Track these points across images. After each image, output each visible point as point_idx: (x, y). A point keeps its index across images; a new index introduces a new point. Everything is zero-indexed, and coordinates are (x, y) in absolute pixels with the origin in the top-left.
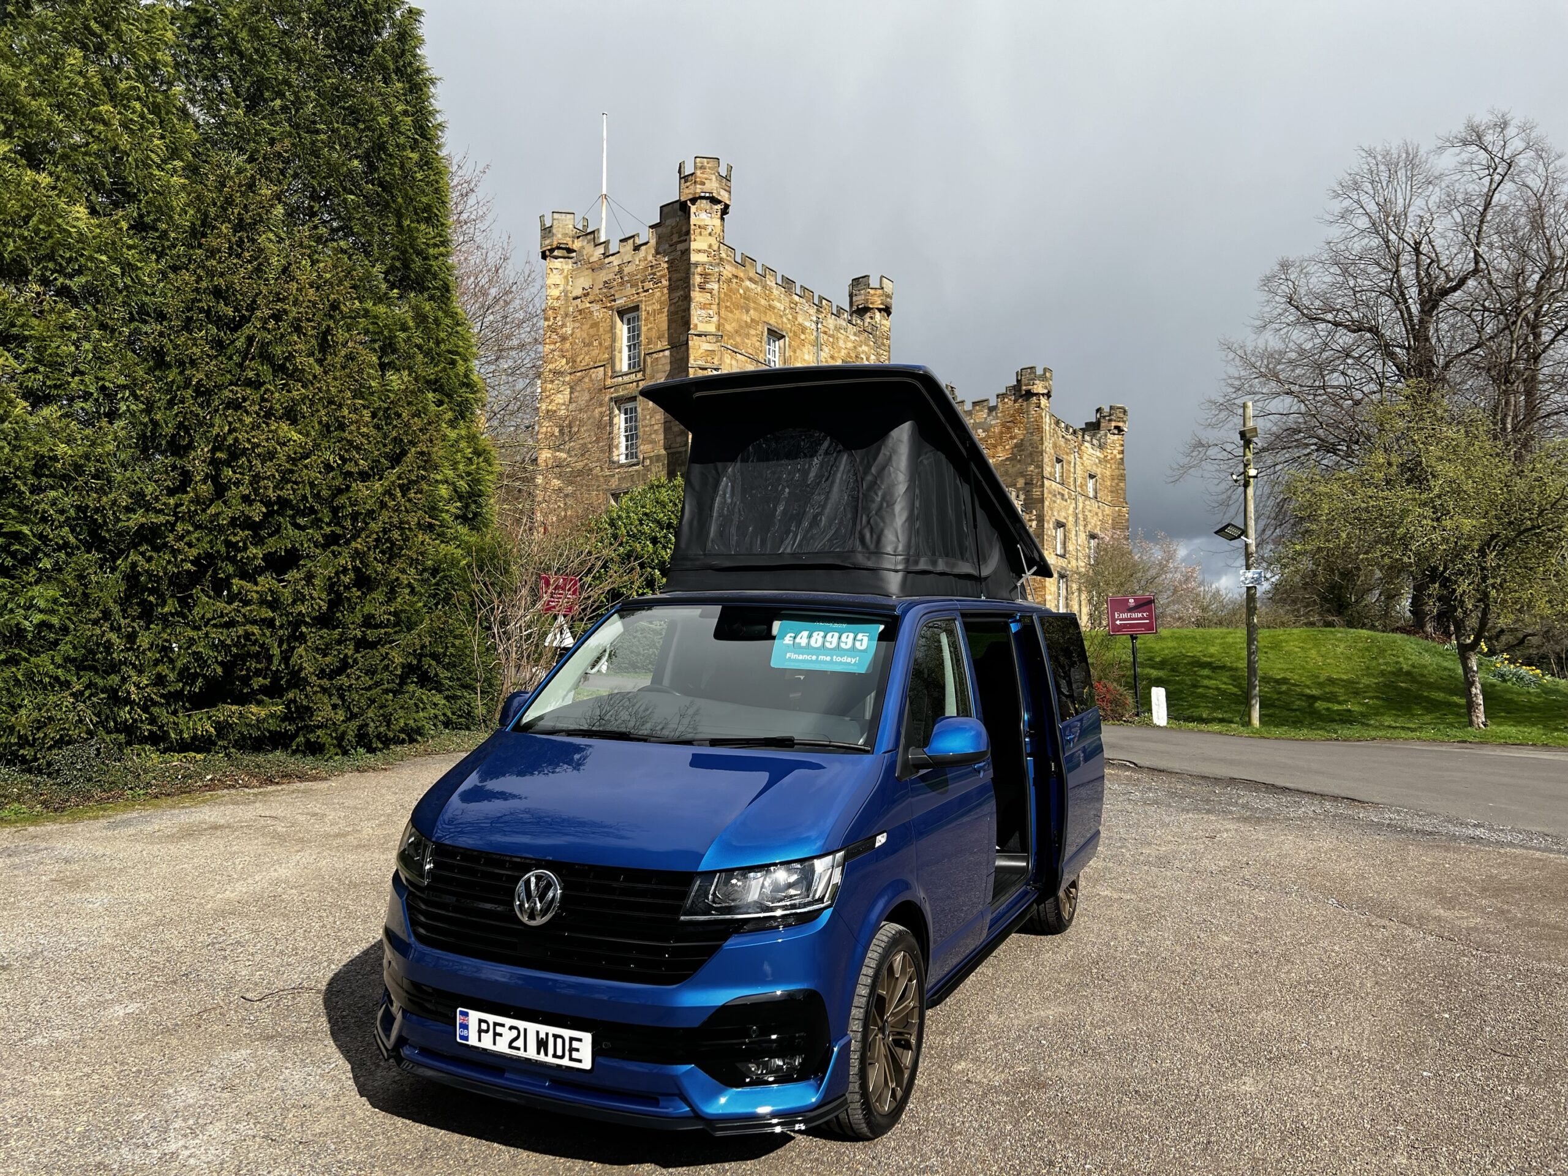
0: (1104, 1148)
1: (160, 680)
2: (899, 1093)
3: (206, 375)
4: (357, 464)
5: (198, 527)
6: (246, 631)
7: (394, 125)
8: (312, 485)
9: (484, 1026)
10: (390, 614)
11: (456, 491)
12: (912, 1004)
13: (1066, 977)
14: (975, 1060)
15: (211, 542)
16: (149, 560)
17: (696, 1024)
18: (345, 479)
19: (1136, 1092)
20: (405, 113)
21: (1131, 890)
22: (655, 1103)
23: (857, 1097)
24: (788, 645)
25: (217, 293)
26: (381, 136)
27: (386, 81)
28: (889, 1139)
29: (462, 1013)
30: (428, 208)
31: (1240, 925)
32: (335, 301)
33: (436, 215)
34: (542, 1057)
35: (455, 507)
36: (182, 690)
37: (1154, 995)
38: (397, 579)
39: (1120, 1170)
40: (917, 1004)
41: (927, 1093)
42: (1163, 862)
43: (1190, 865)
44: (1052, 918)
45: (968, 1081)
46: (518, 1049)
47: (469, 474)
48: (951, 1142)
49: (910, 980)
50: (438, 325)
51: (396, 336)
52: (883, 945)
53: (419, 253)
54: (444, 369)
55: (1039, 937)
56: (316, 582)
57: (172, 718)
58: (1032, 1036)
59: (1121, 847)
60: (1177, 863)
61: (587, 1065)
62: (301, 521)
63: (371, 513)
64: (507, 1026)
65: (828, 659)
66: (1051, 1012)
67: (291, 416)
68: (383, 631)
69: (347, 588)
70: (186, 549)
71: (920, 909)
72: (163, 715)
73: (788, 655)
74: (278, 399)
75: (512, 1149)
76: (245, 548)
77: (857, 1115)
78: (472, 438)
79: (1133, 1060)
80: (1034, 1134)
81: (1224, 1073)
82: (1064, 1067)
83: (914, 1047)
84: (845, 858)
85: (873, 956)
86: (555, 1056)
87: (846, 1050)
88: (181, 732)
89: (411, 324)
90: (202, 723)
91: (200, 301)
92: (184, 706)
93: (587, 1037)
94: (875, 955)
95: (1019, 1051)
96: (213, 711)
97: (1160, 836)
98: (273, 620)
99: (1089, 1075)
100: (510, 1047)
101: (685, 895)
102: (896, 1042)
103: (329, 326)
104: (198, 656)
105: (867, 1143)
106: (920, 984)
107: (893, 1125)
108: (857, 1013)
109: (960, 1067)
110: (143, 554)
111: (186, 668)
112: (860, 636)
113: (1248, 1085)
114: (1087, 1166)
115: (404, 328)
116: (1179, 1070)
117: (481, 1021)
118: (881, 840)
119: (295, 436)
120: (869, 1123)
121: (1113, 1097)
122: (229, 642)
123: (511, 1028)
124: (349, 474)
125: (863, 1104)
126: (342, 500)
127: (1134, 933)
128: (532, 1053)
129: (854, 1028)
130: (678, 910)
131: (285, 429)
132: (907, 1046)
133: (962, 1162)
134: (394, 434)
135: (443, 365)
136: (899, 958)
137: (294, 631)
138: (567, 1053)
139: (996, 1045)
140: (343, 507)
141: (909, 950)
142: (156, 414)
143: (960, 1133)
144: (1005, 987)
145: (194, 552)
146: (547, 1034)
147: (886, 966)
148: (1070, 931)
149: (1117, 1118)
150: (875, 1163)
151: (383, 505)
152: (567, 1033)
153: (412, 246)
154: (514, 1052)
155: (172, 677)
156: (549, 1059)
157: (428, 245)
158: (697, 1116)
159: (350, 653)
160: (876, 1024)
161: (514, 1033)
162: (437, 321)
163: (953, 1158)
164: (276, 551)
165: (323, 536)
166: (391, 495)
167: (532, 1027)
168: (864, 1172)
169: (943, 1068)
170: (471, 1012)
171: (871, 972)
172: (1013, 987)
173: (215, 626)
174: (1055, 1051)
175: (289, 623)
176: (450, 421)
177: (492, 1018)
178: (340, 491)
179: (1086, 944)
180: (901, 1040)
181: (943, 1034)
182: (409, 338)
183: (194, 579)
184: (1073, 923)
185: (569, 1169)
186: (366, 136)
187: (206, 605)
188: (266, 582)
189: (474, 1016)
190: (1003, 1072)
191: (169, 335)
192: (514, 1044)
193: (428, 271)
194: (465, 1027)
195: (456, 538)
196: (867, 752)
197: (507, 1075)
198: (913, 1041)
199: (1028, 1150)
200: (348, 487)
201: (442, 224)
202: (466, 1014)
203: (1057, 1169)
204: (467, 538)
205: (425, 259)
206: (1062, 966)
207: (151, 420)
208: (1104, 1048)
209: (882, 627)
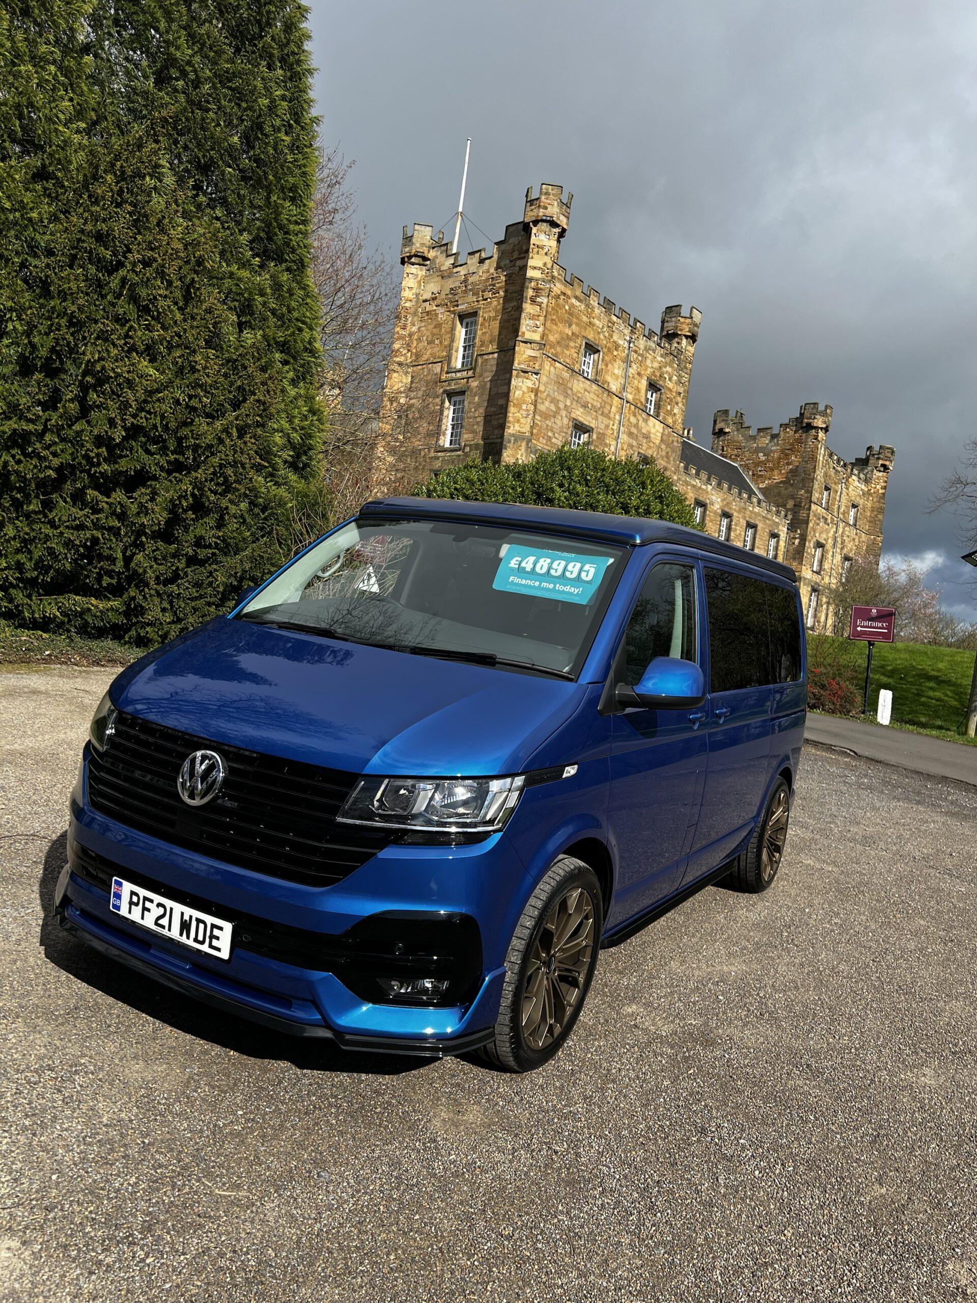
0: (764, 1123)
1: (19, 567)
2: (558, 1029)
3: (79, 309)
4: (201, 402)
5: (63, 440)
6: (93, 536)
7: (272, 108)
8: (163, 417)
9: (135, 899)
10: (218, 538)
11: (289, 441)
12: (584, 943)
13: (756, 936)
14: (648, 1005)
15: (72, 454)
16: (19, 462)
17: (338, 932)
18: (190, 413)
19: (808, 1066)
20: (283, 98)
21: (834, 863)
22: (288, 1004)
23: (507, 1030)
24: (512, 569)
25: (100, 237)
26: (260, 115)
27: (270, 67)
28: (538, 1076)
29: (117, 882)
30: (294, 188)
31: (938, 911)
32: (201, 257)
33: (300, 196)
34: (184, 939)
35: (288, 454)
36: (37, 577)
37: (841, 967)
38: (227, 508)
39: (777, 1151)
40: (591, 943)
41: (590, 1033)
42: (868, 841)
43: (894, 848)
44: (751, 876)
45: (636, 1026)
46: (163, 927)
47: (302, 428)
48: (602, 1089)
49: (586, 918)
50: (291, 295)
51: (254, 300)
52: (558, 878)
53: (281, 227)
54: (293, 334)
55: (736, 894)
56: (159, 499)
57: (26, 600)
58: (710, 990)
59: (830, 823)
60: (882, 844)
61: (225, 954)
62: (153, 448)
63: (210, 446)
64: (155, 903)
65: (551, 586)
66: (735, 968)
67: (151, 353)
68: (210, 551)
69: (185, 511)
70: (51, 457)
71: (606, 847)
72: (19, 596)
73: (511, 579)
74: (140, 336)
75: (157, 1022)
76: (99, 464)
77: (505, 1048)
78: (309, 399)
79: (809, 1032)
80: (691, 1095)
81: (904, 1060)
82: (737, 1026)
83: (581, 986)
84: (527, 783)
85: (544, 889)
86: (196, 940)
87: (498, 981)
88: (33, 612)
89: (268, 291)
90: (50, 607)
91: (84, 241)
92: (38, 592)
93: (228, 927)
94: (548, 888)
95: (694, 1003)
96: (60, 598)
97: (869, 818)
98: (119, 529)
99: (762, 1039)
100: (156, 924)
101: (343, 797)
102: (562, 978)
103: (193, 279)
104: (51, 551)
105: (514, 1076)
106: (597, 926)
107: (546, 1061)
108: (517, 944)
109: (630, 1010)
110: (13, 456)
111: (41, 560)
112: (587, 567)
113: (928, 1078)
114: (742, 1141)
115: (262, 294)
116: (856, 1049)
117: (133, 893)
118: (570, 771)
119: (151, 371)
120: (516, 1057)
121: (783, 1068)
122: (77, 542)
123: (159, 905)
124: (194, 409)
125: (512, 1037)
126: (185, 431)
127: (831, 903)
128: (175, 933)
129: (513, 959)
130: (335, 811)
131: (144, 364)
132: (574, 983)
133: (609, 1113)
134: (239, 383)
135: (292, 330)
136: (576, 894)
137: (136, 540)
138: (207, 940)
139: (672, 993)
140: (186, 438)
141: (588, 887)
142: (34, 337)
143: (614, 1081)
144: (693, 936)
145: (56, 462)
146: (191, 917)
147: (557, 901)
148: (768, 893)
149: (783, 1092)
150: (516, 1099)
151: (221, 441)
152: (210, 919)
153: (276, 219)
154: (159, 930)
155: (29, 565)
156: (191, 943)
157: (290, 221)
158: (327, 1024)
159: (181, 566)
160: (538, 957)
161: (161, 910)
162: (291, 292)
163: (599, 1107)
164: (127, 471)
165: (169, 462)
166: (228, 433)
167: (178, 908)
168: (503, 1107)
169: (613, 1008)
170: (125, 883)
171: (539, 904)
172: (701, 938)
173: (67, 527)
174: (731, 1009)
175: (133, 532)
176: (293, 380)
177: (142, 892)
178: (185, 424)
179: (781, 907)
180: (568, 977)
181: (621, 973)
182: (265, 303)
183: (57, 484)
184: (773, 885)
185: (206, 1052)
186: (247, 115)
187: (64, 510)
188: (118, 495)
189: (127, 887)
190: (672, 1022)
191: (54, 268)
192: (160, 922)
193: (287, 244)
194: (118, 896)
195: (285, 484)
196: (571, 680)
197: (152, 951)
198: (581, 980)
199: (682, 1111)
200: (193, 421)
201: (305, 205)
202: (120, 884)
203: (709, 1139)
204: (295, 484)
205: (287, 233)
206: (753, 925)
207: (30, 342)
208: (782, 1013)
209: (611, 561)
